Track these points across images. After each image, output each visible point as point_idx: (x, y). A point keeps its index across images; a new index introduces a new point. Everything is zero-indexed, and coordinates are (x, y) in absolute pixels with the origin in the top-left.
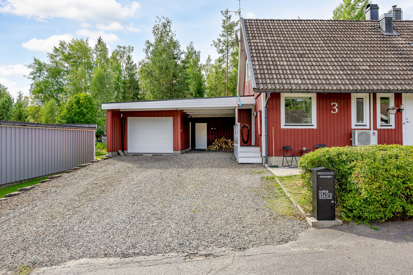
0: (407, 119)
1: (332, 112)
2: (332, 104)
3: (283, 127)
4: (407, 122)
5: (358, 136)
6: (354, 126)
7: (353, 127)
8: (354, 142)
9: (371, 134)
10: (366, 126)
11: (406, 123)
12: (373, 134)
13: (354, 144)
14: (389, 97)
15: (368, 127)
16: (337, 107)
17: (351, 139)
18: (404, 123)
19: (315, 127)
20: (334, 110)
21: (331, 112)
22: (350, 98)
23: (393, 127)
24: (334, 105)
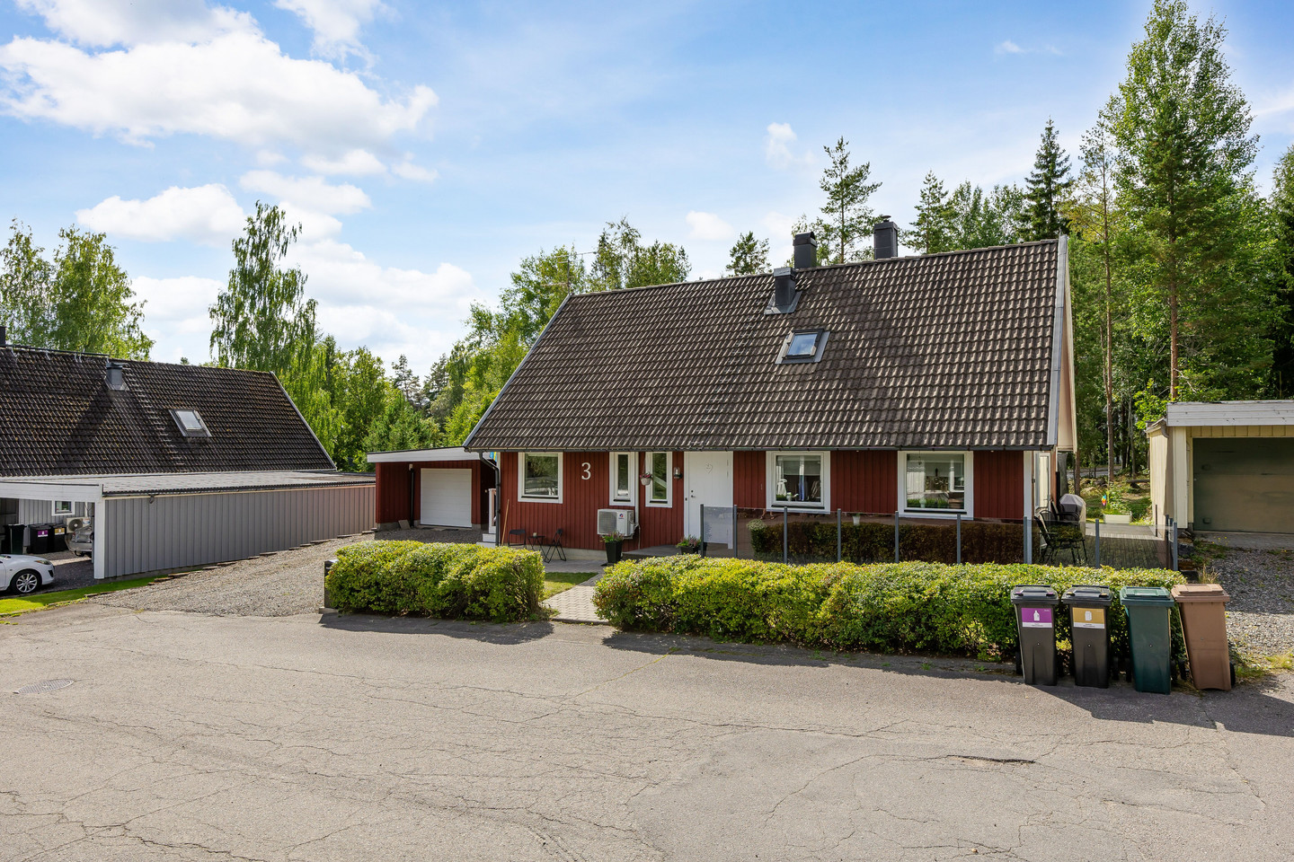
0: (693, 491)
3: (520, 500)
4: (692, 496)
6: (613, 501)
10: (630, 501)
11: (690, 498)
18: (687, 499)
19: (560, 501)
20: (586, 475)
21: (581, 477)
22: (608, 460)
23: (670, 505)
24: (586, 467)
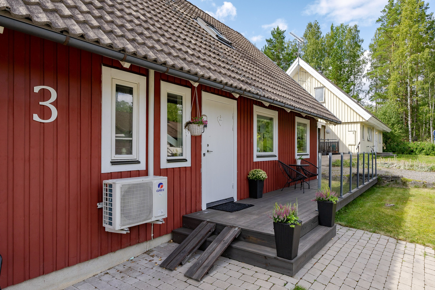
0: (208, 145)
1: (36, 117)
2: (37, 89)
4: (208, 151)
5: (123, 198)
6: (110, 164)
7: (106, 168)
8: (111, 219)
9: (155, 188)
10: (138, 162)
11: (207, 154)
12: (159, 187)
13: (111, 224)
14: (182, 97)
15: (141, 167)
16: (55, 104)
17: (99, 206)
18: (204, 154)
20: (45, 113)
21: (31, 117)
22: (100, 82)
23: (188, 164)
24: (45, 95)
